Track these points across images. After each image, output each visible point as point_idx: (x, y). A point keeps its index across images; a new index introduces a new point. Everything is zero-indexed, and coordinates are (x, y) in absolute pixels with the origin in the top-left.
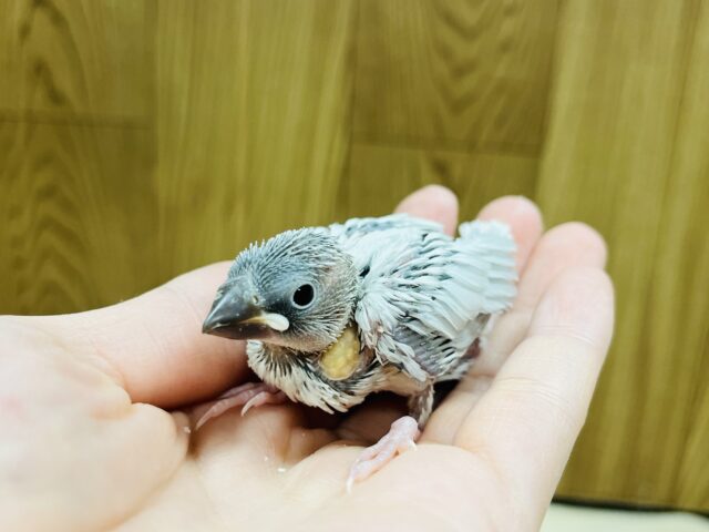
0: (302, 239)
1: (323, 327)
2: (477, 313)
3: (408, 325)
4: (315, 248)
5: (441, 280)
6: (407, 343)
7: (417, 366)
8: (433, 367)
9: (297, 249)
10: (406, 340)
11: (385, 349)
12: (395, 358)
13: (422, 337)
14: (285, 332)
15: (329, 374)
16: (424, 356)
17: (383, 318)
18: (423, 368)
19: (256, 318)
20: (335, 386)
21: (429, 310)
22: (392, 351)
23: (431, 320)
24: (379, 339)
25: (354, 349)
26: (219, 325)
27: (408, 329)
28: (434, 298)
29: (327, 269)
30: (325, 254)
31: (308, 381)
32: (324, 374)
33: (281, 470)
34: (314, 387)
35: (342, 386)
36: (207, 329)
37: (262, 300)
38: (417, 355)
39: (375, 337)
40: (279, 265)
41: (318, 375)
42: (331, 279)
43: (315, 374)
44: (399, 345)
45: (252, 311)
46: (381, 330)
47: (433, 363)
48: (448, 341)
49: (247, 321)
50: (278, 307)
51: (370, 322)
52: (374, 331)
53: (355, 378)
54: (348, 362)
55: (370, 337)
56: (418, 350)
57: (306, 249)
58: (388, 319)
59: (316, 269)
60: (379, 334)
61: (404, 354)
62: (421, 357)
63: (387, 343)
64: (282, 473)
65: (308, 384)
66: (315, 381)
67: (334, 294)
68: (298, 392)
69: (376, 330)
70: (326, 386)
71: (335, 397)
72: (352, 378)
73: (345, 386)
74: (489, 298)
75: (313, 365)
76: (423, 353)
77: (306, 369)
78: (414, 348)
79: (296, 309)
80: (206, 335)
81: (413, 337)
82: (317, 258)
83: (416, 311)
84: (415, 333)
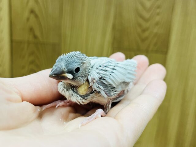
0: (78, 54)
1: (81, 79)
2: (123, 81)
3: (102, 81)
4: (81, 57)
5: (113, 70)
6: (102, 86)
7: (104, 93)
8: (109, 94)
9: (76, 57)
10: (101, 85)
11: (95, 87)
12: (98, 89)
13: (106, 85)
14: (71, 79)
15: (79, 93)
16: (107, 90)
17: (95, 78)
18: (106, 94)
19: (64, 75)
20: (81, 96)
21: (109, 77)
22: (97, 87)
23: (109, 80)
24: (93, 84)
25: (87, 86)
26: (54, 75)
27: (102, 82)
28: (110, 74)
29: (84, 63)
30: (84, 59)
31: (73, 94)
32: (78, 93)
33: (65, 123)
34: (75, 96)
35: (83, 97)
36: (50, 76)
37: (66, 70)
38: (104, 90)
39: (92, 83)
40: (72, 61)
41: (77, 93)
42: (85, 66)
43: (76, 92)
44: (99, 86)
45: (63, 72)
46: (94, 81)
47: (109, 93)
48: (114, 88)
49: (61, 75)
50: (70, 72)
51: (91, 78)
52: (92, 81)
53: (87, 95)
54: (85, 90)
55: (91, 83)
56: (105, 88)
57: (79, 57)
58: (96, 78)
59: (81, 62)
60: (94, 82)
61: (101, 89)
62: (106, 91)
63: (96, 85)
64: (65, 124)
65: (73, 95)
66: (75, 94)
67: (85, 70)
68: (70, 97)
69: (93, 81)
70: (78, 96)
71: (80, 99)
72: (86, 95)
73: (84, 97)
74: (127, 78)
75: (75, 90)
76: (106, 89)
77: (73, 91)
78: (104, 88)
79: (75, 74)
80: (50, 78)
81: (103, 85)
82: (82, 60)
83: (105, 77)
84: (104, 83)
